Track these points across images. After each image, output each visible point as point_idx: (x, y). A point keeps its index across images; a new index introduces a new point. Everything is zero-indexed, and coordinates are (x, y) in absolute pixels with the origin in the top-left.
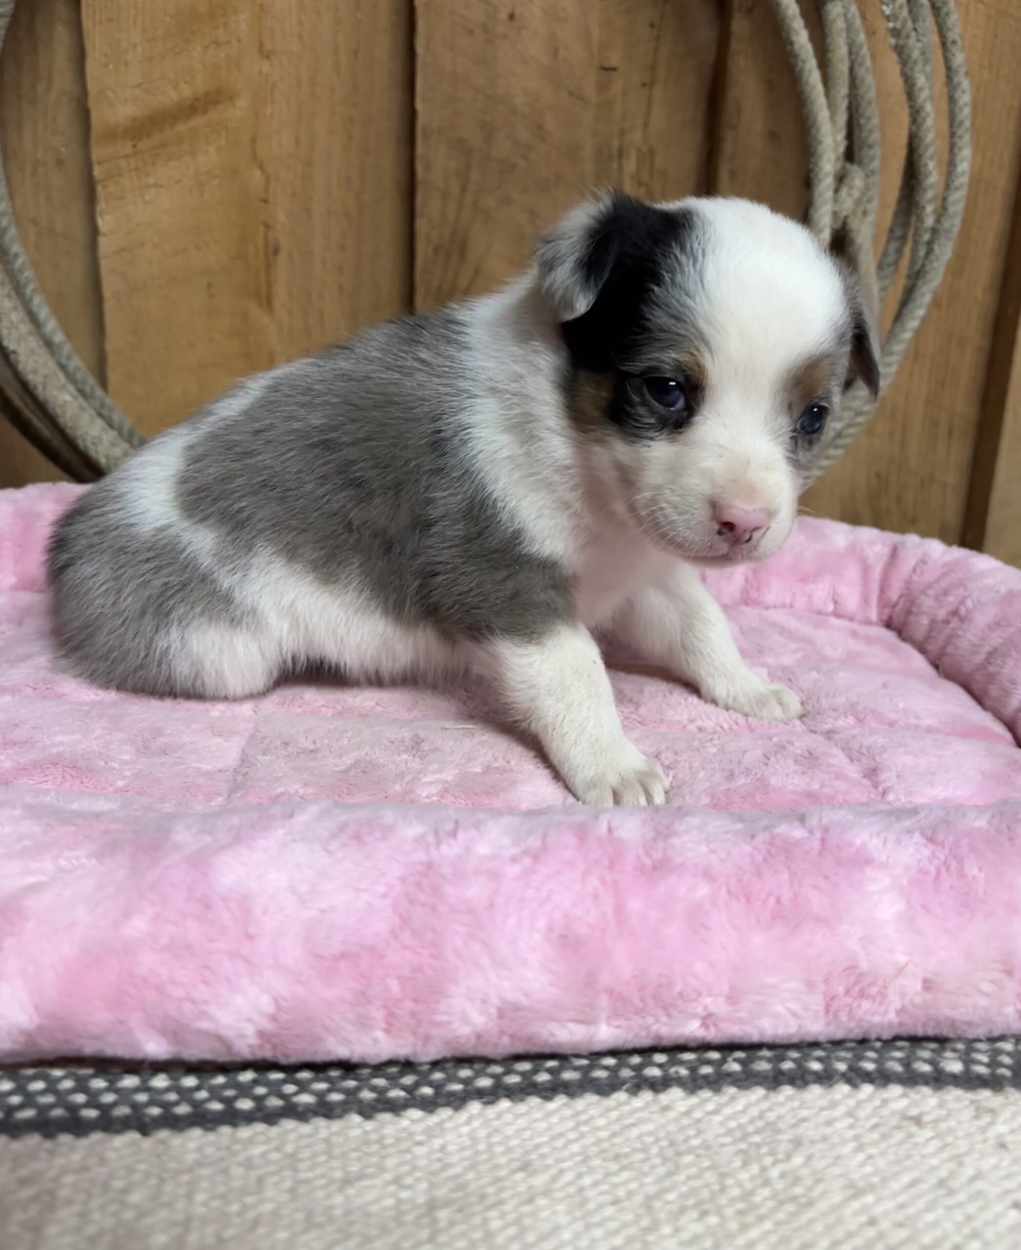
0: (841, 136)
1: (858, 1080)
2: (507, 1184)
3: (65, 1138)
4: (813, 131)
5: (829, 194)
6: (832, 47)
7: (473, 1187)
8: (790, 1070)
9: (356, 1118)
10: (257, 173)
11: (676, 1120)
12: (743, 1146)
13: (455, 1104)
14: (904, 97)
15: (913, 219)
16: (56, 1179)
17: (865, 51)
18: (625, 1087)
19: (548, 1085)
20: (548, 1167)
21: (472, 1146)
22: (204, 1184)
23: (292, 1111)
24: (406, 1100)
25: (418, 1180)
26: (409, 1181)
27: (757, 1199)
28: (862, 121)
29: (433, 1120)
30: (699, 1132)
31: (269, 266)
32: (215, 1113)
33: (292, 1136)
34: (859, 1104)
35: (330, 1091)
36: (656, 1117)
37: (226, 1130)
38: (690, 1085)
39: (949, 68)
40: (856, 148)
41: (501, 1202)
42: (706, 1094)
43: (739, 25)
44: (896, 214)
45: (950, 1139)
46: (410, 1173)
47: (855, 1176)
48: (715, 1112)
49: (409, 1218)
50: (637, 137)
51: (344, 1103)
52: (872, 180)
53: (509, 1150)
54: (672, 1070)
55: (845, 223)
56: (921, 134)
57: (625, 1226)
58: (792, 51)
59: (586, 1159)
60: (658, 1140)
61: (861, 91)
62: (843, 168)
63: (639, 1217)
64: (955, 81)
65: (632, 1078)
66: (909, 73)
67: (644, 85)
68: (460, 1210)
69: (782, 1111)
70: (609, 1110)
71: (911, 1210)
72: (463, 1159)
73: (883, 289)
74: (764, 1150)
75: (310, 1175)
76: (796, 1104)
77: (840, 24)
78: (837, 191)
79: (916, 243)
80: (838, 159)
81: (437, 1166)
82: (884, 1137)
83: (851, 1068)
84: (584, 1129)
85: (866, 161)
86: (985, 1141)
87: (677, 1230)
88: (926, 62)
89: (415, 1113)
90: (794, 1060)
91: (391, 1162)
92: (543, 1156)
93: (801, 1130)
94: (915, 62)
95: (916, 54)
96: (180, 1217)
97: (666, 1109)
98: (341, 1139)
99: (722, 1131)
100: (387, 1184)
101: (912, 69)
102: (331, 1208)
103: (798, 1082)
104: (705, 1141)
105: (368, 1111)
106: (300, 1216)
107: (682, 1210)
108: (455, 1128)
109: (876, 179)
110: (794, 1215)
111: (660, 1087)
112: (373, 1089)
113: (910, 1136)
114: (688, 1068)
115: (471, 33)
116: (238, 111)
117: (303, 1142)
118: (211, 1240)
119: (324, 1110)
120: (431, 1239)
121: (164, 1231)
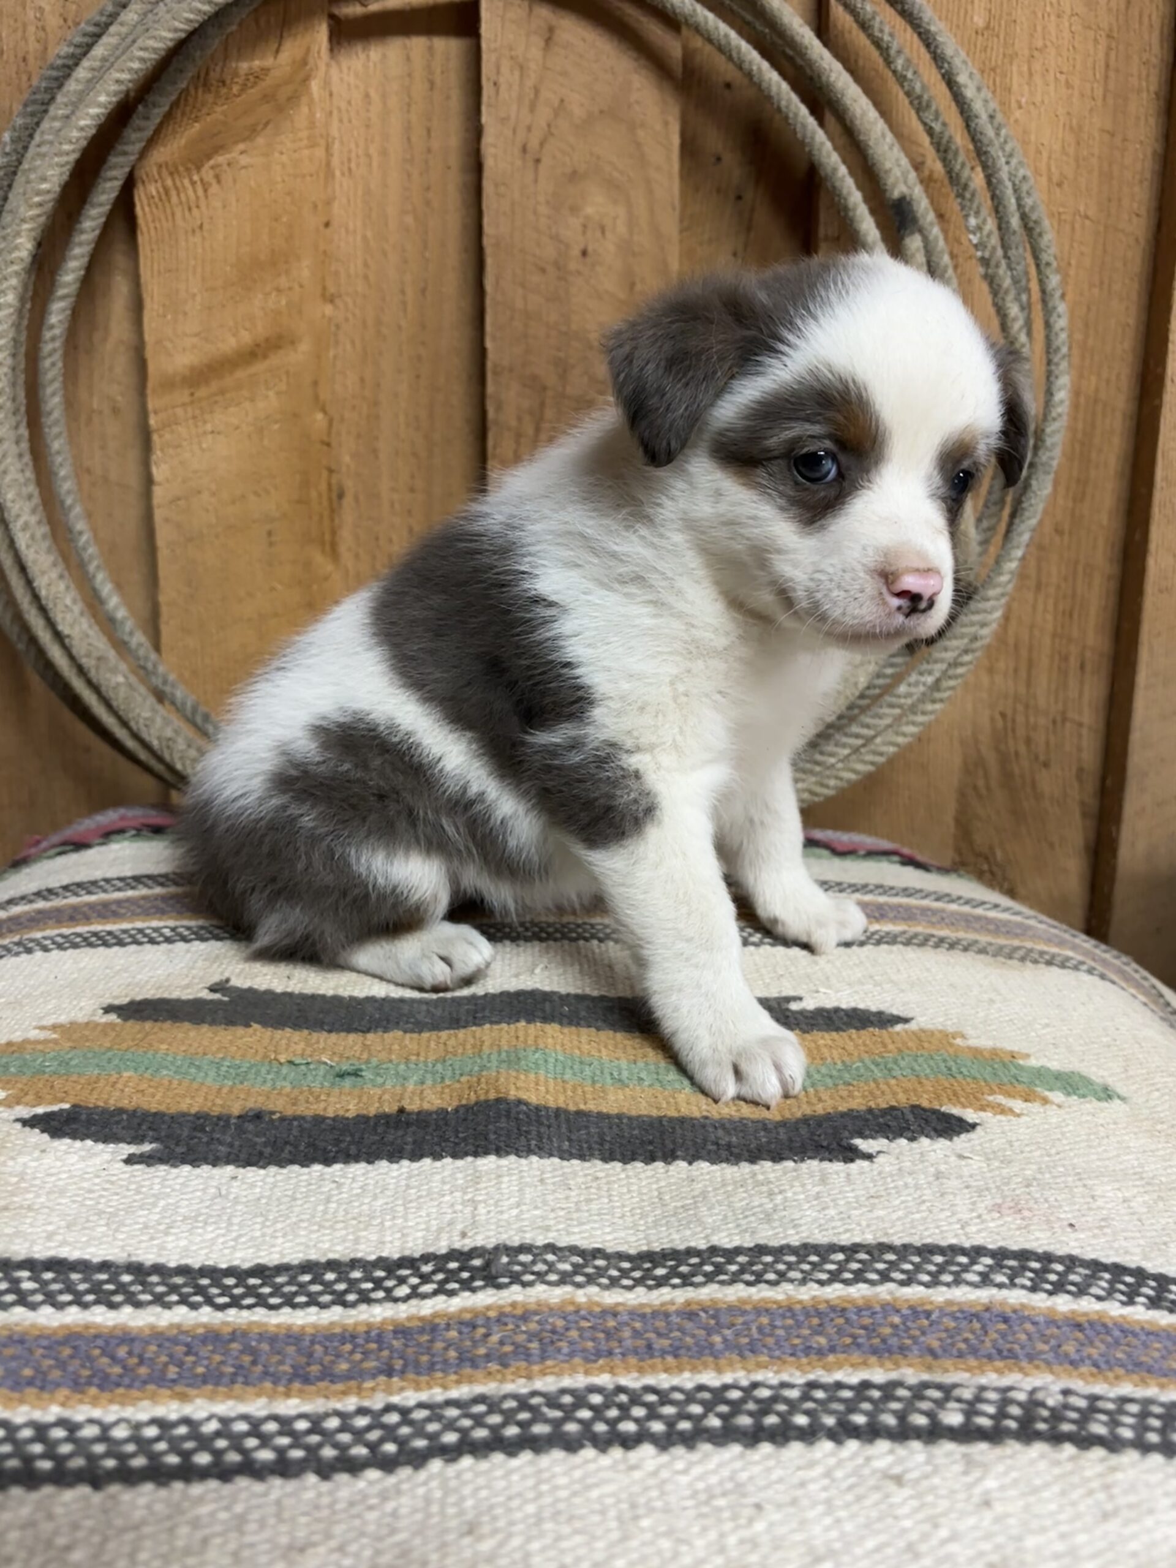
1: (844, 1436)
2: (454, 1549)
3: (16, 1491)
7: (417, 1553)
8: (773, 1425)
9: (312, 1479)
10: (320, 416)
13: (417, 1463)
18: (595, 1443)
19: (516, 1440)
21: (424, 1509)
22: (148, 1543)
23: (249, 1468)
24: (367, 1459)
25: (364, 1546)
26: (354, 1547)
29: (392, 1480)
30: (663, 1494)
31: (334, 511)
32: (171, 1467)
33: (244, 1496)
34: (840, 1465)
35: (292, 1447)
36: (622, 1477)
37: (178, 1486)
38: (663, 1442)
39: (1044, 292)
42: (679, 1451)
45: (930, 1498)
46: (355, 1540)
51: (304, 1461)
53: (462, 1512)
54: (649, 1425)
64: (1051, 305)
65: (605, 1433)
69: (755, 1471)
70: (573, 1468)
75: (255, 1539)
76: (772, 1463)
77: (920, 259)
81: (384, 1531)
82: (858, 1498)
83: (840, 1422)
86: (970, 1497)
88: (1022, 290)
89: (373, 1474)
90: (780, 1415)
94: (1007, 292)
95: (1007, 282)
98: (293, 1502)
100: (331, 1552)
101: (1003, 299)
103: (779, 1438)
105: (325, 1471)
108: (412, 1489)
111: (632, 1444)
112: (336, 1446)
113: (887, 1496)
114: (666, 1424)
115: (543, 271)
116: (299, 355)
117: (254, 1502)
119: (283, 1468)
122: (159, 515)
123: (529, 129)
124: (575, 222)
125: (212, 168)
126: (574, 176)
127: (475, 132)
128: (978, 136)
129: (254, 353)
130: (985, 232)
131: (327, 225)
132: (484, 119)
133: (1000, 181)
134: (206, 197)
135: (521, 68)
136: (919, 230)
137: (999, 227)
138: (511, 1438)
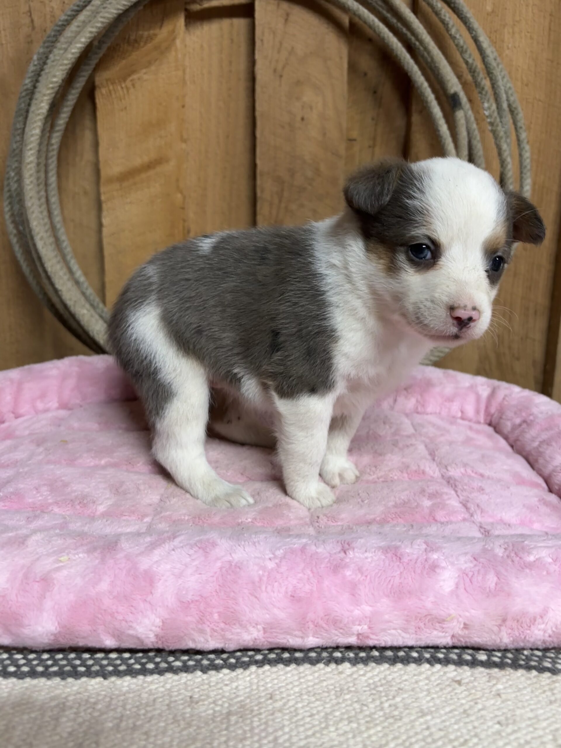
1: (433, 661)
2: (264, 705)
7: (248, 706)
8: (402, 656)
9: (199, 673)
10: (179, 196)
11: (345, 678)
12: (374, 692)
14: (497, 155)
16: (66, 698)
17: (476, 132)
18: (323, 661)
19: (287, 659)
20: (283, 698)
21: (249, 687)
22: (130, 701)
23: (171, 669)
24: (223, 665)
25: (224, 702)
26: (220, 702)
27: (376, 716)
29: (234, 674)
30: (354, 685)
32: (136, 669)
33: (170, 681)
34: (433, 673)
35: (189, 660)
36: (336, 677)
37: (141, 677)
38: (354, 661)
39: (518, 140)
41: (260, 714)
42: (361, 666)
43: (416, 118)
45: (473, 691)
46: (220, 699)
47: (424, 707)
48: (364, 675)
49: (219, 719)
51: (195, 666)
53: (266, 689)
54: (346, 654)
56: (506, 172)
57: (314, 726)
58: (440, 135)
59: (300, 695)
60: (335, 687)
61: (475, 152)
63: (321, 723)
64: (522, 146)
65: (328, 657)
66: (498, 142)
67: (370, 147)
68: (241, 717)
69: (395, 675)
70: (315, 672)
71: (448, 723)
72: (245, 693)
74: (383, 694)
75: (177, 699)
76: (402, 672)
77: (463, 121)
81: (233, 696)
82: (441, 690)
83: (432, 656)
84: (302, 680)
86: (491, 692)
87: (337, 729)
88: (507, 137)
89: (226, 671)
90: (405, 652)
91: (213, 694)
92: (281, 693)
93: (402, 685)
94: (502, 138)
95: (502, 134)
96: (119, 715)
97: (341, 673)
98: (192, 682)
99: (366, 684)
100: (210, 703)
101: (500, 141)
102: (185, 713)
103: (405, 662)
104: (356, 689)
105: (205, 670)
106: (171, 716)
107: (341, 720)
108: (243, 678)
110: (391, 724)
111: (340, 662)
112: (209, 659)
113: (454, 689)
114: (354, 654)
115: (283, 127)
116: (169, 167)
117: (174, 684)
118: (131, 725)
119: (186, 669)
120: (227, 729)
121: (111, 721)
122: (105, 241)
123: (277, 61)
124: (298, 104)
125: (131, 80)
126: (298, 83)
127: (252, 62)
128: (488, 66)
129: (149, 166)
130: (492, 110)
131: (183, 106)
132: (257, 56)
133: (498, 86)
134: (128, 94)
135: (274, 33)
136: (462, 109)
137: (498, 108)
138: (285, 658)
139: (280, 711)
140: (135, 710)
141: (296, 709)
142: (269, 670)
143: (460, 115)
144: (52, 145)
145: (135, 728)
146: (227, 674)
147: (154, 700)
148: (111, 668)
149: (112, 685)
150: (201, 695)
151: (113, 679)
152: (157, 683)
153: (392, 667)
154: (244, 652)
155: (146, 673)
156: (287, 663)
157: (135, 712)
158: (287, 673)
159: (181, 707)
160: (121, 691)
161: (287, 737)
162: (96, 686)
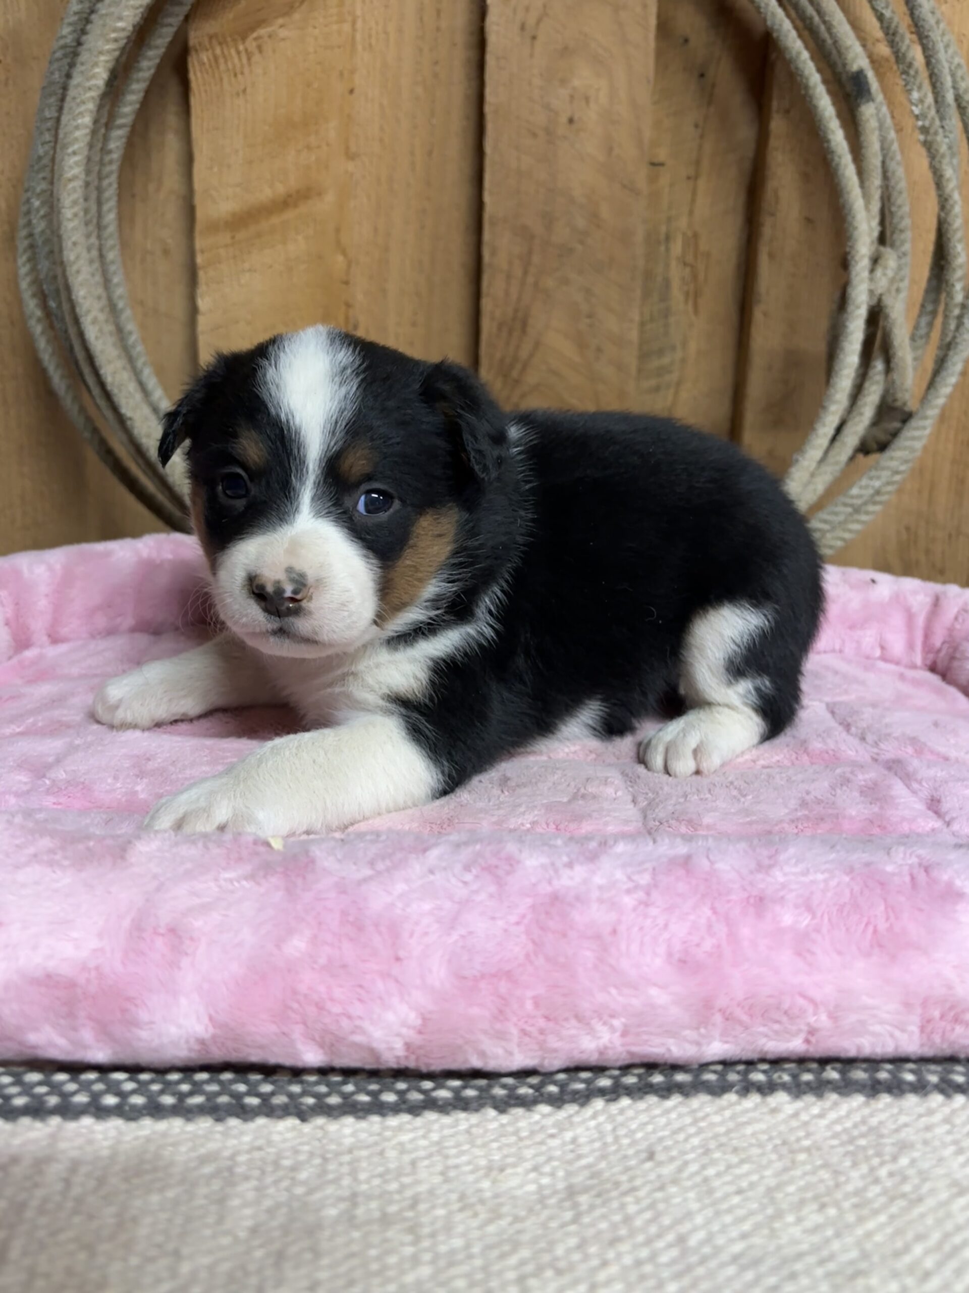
0: (875, 223)
1: (950, 1091)
2: (638, 1172)
3: (233, 1122)
4: (849, 218)
5: (865, 274)
6: (865, 144)
7: (607, 1175)
8: (886, 1080)
10: (340, 258)
11: (785, 1121)
12: (851, 1148)
13: (581, 1101)
14: (933, 186)
15: (943, 296)
16: (232, 1157)
17: (895, 147)
18: (734, 1089)
19: (663, 1086)
20: (672, 1159)
21: (600, 1139)
22: (364, 1164)
23: (431, 1104)
24: (535, 1096)
25: (555, 1168)
26: (547, 1169)
27: (870, 1194)
28: (894, 209)
29: (562, 1114)
32: (363, 1103)
33: (436, 1127)
35: (465, 1087)
36: (768, 1118)
37: (375, 1119)
38: (794, 1090)
40: (888, 233)
41: (634, 1189)
42: (809, 1098)
43: (777, 125)
44: (927, 291)
46: (546, 1163)
47: (959, 1176)
48: (821, 1116)
49: (552, 1201)
50: (683, 223)
51: (479, 1098)
52: (903, 261)
53: (634, 1143)
54: (775, 1076)
55: (880, 300)
56: (949, 219)
57: (751, 1213)
58: (828, 148)
59: (707, 1152)
60: (771, 1139)
61: (892, 183)
62: (877, 251)
63: (763, 1208)
65: (740, 1081)
66: (937, 166)
67: (689, 178)
68: (599, 1195)
69: (883, 1116)
70: (722, 1109)
72: (593, 1151)
73: (915, 359)
74: (871, 1152)
75: (458, 1161)
76: (895, 1111)
77: (873, 124)
78: (872, 271)
79: (946, 317)
80: (872, 242)
81: (570, 1156)
83: (943, 1080)
84: (702, 1124)
85: (898, 243)
87: (799, 1220)
88: (954, 155)
89: (544, 1109)
90: (889, 1071)
91: (528, 1153)
92: (667, 1149)
93: (903, 1135)
94: (943, 156)
95: (943, 149)
96: (346, 1193)
97: (774, 1111)
98: (481, 1131)
99: (829, 1134)
100: (528, 1172)
101: (940, 162)
102: (480, 1190)
103: (895, 1091)
104: (815, 1142)
105: (502, 1106)
106: (454, 1197)
107: (802, 1202)
108: (584, 1122)
109: (908, 259)
110: (906, 1210)
111: (767, 1091)
112: (504, 1086)
114: (789, 1075)
115: (534, 135)
116: (323, 206)
117: (447, 1132)
118: (377, 1214)
119: (461, 1104)
120: (575, 1220)
121: (334, 1205)
122: (202, 337)
123: (527, 9)
124: (564, 92)
125: (256, 39)
126: (565, 51)
127: (481, 11)
128: (921, 23)
129: (285, 203)
130: (926, 105)
131: (351, 91)
133: (938, 61)
134: (250, 64)
136: (873, 100)
137: (936, 102)
138: (658, 1084)
139: (675, 1182)
140: (376, 1182)
141: (706, 1180)
142: (629, 1107)
143: (869, 112)
144: (110, 152)
145: (385, 1220)
146: (549, 1115)
147: (413, 1163)
148: (310, 1101)
149: (320, 1134)
150: (506, 1156)
151: (320, 1121)
152: (412, 1130)
153: (872, 1102)
154: (573, 1074)
155: (385, 1111)
156: (664, 1093)
157: (379, 1186)
158: (667, 1112)
159: (471, 1178)
160: (340, 1144)
161: (701, 1235)
162: (289, 1135)
